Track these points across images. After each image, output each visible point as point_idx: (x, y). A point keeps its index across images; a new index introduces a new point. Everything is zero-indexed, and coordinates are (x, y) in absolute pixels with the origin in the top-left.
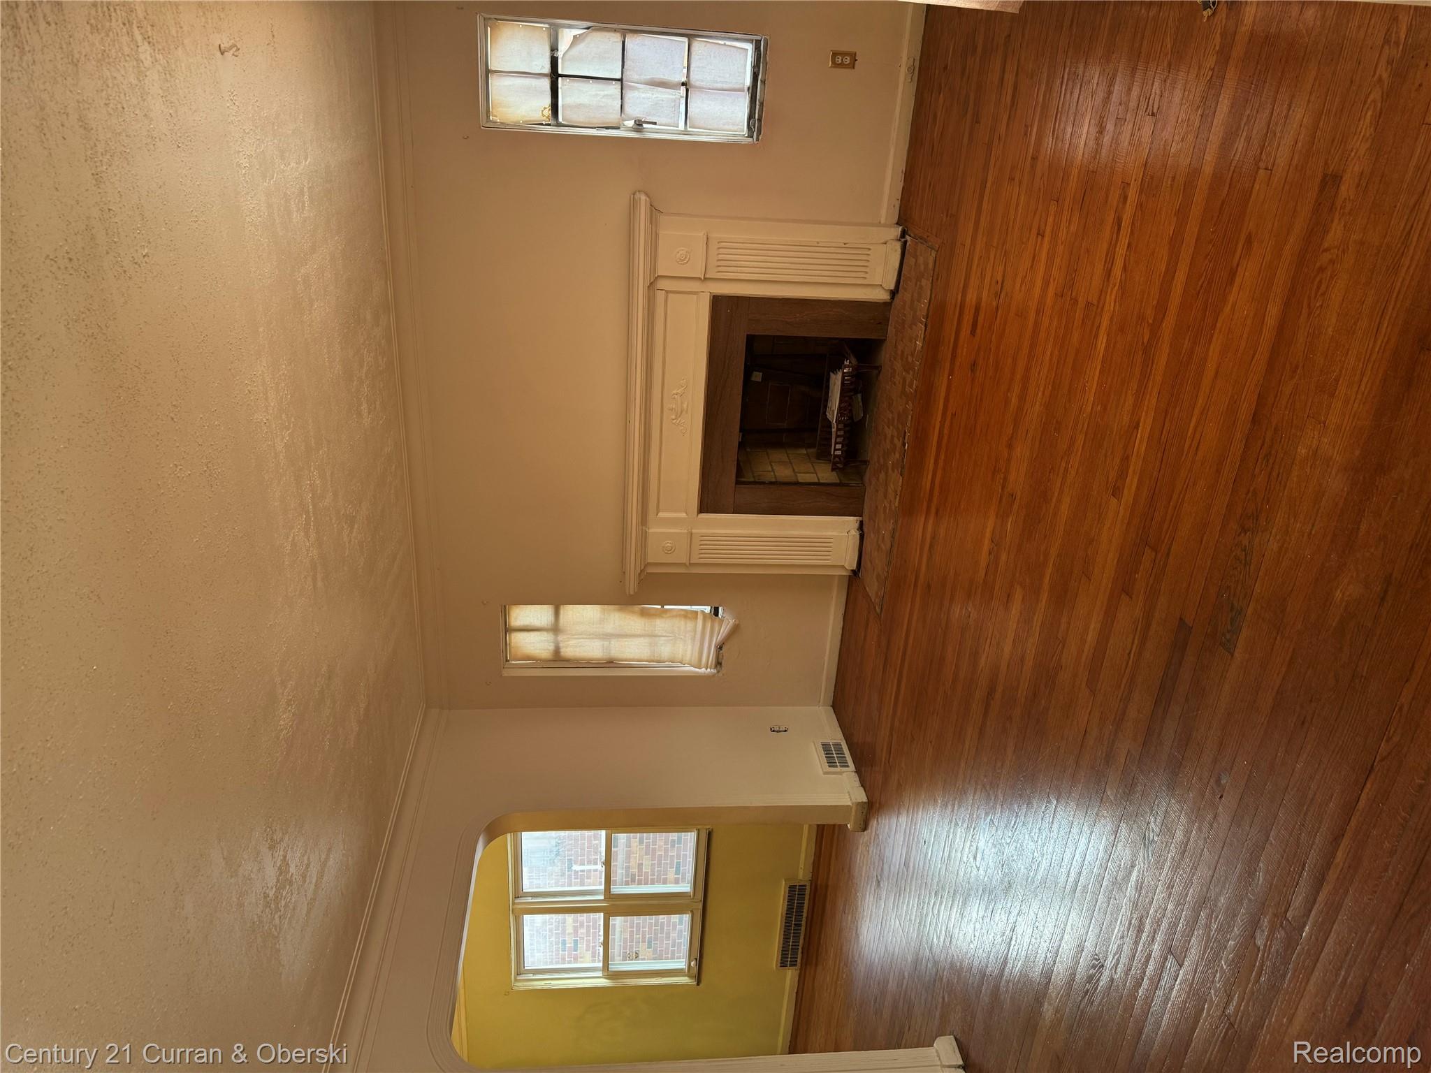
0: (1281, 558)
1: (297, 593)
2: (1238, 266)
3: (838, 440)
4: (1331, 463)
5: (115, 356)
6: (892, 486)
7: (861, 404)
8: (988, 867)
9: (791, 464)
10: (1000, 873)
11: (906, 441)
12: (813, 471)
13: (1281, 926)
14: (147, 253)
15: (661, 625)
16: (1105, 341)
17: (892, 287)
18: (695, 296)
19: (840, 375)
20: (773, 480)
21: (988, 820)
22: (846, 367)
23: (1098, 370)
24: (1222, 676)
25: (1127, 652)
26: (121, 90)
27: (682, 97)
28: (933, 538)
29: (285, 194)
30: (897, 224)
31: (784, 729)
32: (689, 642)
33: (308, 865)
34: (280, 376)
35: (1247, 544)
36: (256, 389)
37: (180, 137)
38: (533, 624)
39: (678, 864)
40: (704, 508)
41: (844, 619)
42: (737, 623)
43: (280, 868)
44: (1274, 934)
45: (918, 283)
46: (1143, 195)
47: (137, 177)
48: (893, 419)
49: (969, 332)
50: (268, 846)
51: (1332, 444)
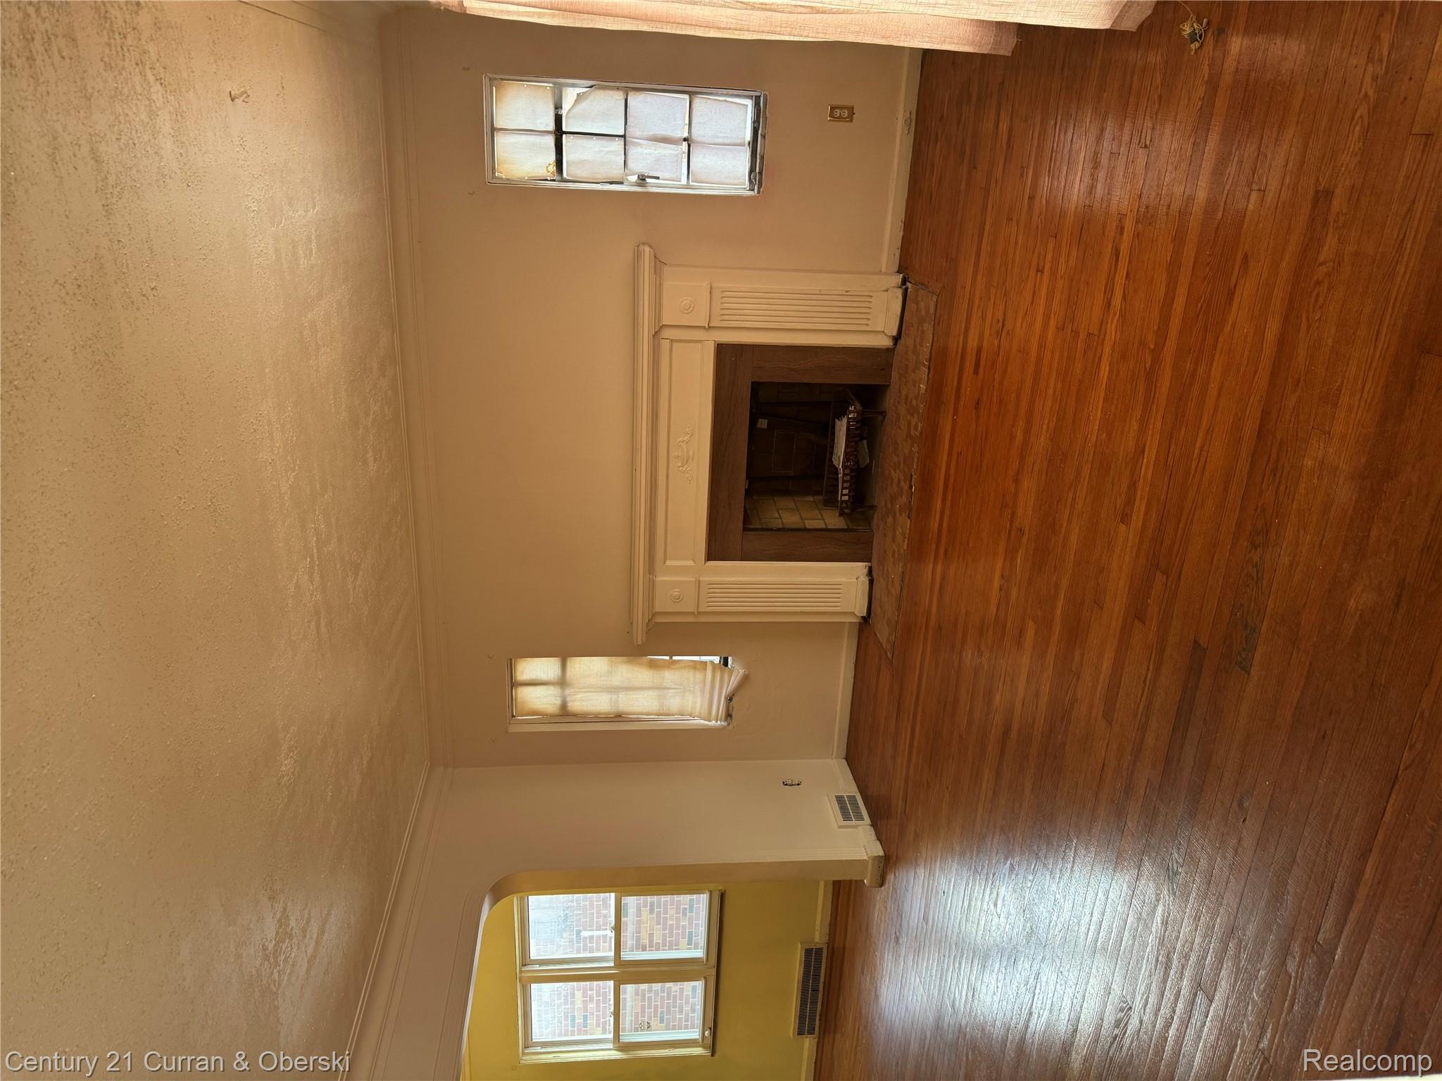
0: (1293, 571)
1: (301, 637)
2: (1236, 285)
3: (845, 485)
4: (1338, 473)
5: (121, 385)
6: (900, 529)
7: (867, 451)
8: (1009, 914)
9: (799, 511)
10: (1021, 918)
11: (913, 484)
12: (820, 518)
13: (1312, 950)
14: (155, 286)
15: (669, 676)
16: (1107, 369)
17: (895, 333)
18: (699, 345)
19: (845, 420)
20: (781, 526)
21: (1008, 864)
22: (851, 412)
23: (1102, 399)
24: (1239, 696)
25: (1143, 679)
26: (133, 127)
27: (684, 153)
28: (943, 578)
29: (293, 241)
30: (898, 272)
31: (797, 783)
32: (698, 694)
33: (309, 920)
34: (286, 417)
35: (1259, 560)
36: (261, 428)
37: (190, 176)
38: (539, 678)
39: (690, 933)
40: (710, 556)
41: (855, 667)
42: (747, 673)
43: (280, 920)
44: (1305, 961)
45: (920, 328)
46: (1140, 225)
47: (147, 212)
48: (899, 462)
49: (972, 371)
50: (267, 896)
51: (1338, 453)
